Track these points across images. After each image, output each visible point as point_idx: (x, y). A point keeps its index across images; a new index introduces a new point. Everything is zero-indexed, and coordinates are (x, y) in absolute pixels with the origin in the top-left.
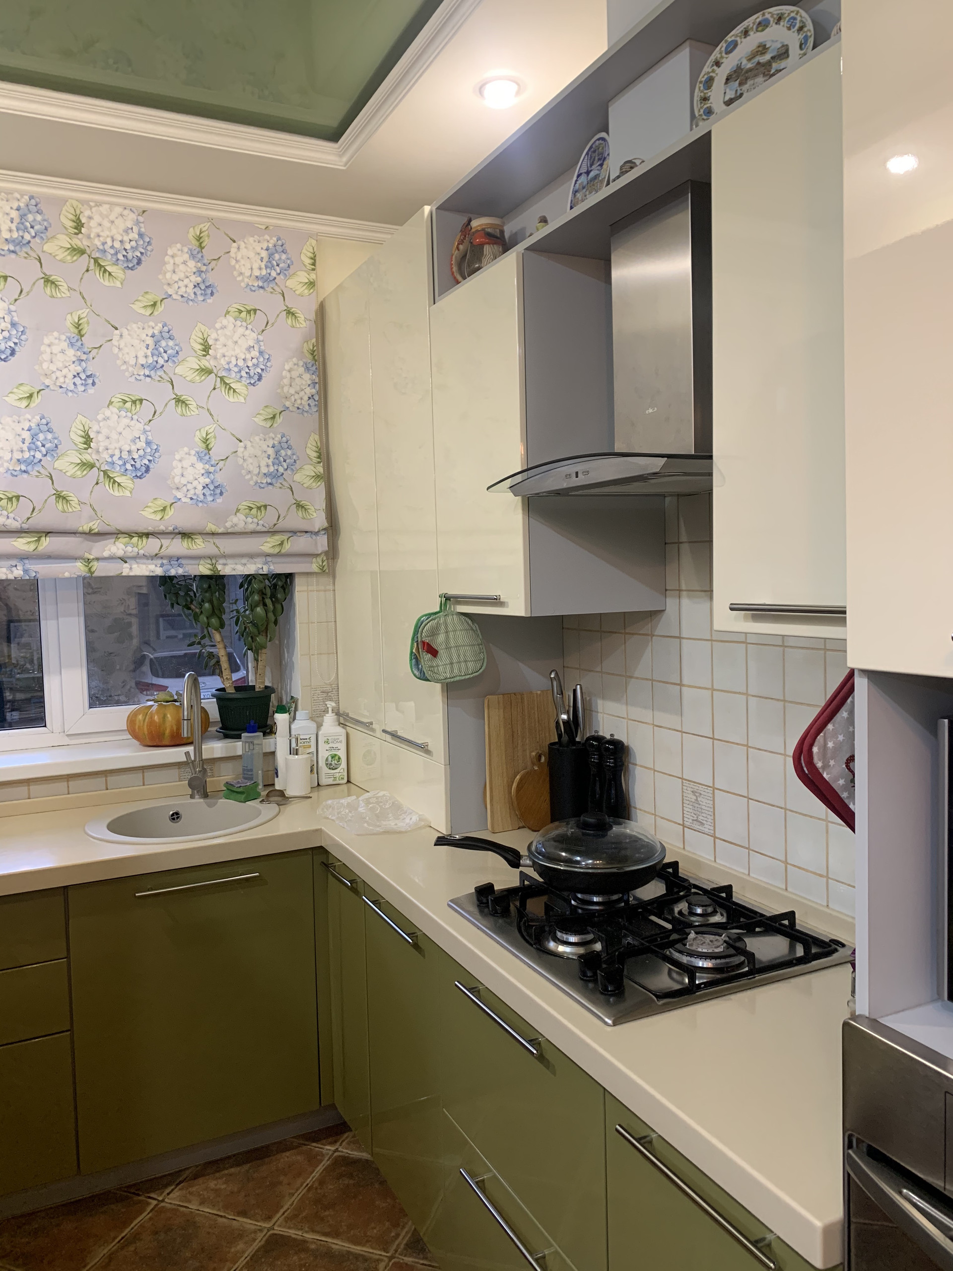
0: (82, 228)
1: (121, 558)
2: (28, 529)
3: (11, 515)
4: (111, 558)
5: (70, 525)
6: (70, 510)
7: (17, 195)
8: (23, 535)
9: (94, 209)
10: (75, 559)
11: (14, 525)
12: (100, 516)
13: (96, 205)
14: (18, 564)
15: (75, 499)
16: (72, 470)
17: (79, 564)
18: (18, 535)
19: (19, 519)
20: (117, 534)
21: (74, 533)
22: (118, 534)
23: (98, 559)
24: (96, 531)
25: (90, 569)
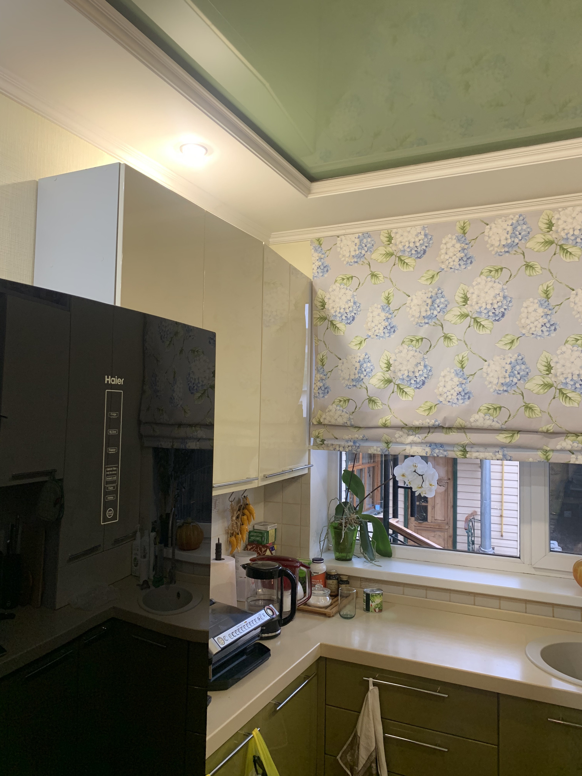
0: (553, 227)
1: (570, 451)
2: (506, 428)
3: (495, 419)
4: (562, 450)
5: (533, 427)
6: (534, 416)
7: (511, 216)
8: (503, 432)
9: (561, 213)
10: (537, 449)
11: (497, 426)
12: (554, 421)
13: (563, 210)
14: (500, 450)
15: (538, 409)
16: (536, 389)
17: (540, 453)
18: (500, 432)
19: (500, 422)
20: (566, 434)
21: (536, 432)
22: (568, 433)
23: (553, 451)
24: (552, 431)
25: (547, 457)
